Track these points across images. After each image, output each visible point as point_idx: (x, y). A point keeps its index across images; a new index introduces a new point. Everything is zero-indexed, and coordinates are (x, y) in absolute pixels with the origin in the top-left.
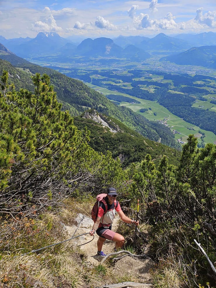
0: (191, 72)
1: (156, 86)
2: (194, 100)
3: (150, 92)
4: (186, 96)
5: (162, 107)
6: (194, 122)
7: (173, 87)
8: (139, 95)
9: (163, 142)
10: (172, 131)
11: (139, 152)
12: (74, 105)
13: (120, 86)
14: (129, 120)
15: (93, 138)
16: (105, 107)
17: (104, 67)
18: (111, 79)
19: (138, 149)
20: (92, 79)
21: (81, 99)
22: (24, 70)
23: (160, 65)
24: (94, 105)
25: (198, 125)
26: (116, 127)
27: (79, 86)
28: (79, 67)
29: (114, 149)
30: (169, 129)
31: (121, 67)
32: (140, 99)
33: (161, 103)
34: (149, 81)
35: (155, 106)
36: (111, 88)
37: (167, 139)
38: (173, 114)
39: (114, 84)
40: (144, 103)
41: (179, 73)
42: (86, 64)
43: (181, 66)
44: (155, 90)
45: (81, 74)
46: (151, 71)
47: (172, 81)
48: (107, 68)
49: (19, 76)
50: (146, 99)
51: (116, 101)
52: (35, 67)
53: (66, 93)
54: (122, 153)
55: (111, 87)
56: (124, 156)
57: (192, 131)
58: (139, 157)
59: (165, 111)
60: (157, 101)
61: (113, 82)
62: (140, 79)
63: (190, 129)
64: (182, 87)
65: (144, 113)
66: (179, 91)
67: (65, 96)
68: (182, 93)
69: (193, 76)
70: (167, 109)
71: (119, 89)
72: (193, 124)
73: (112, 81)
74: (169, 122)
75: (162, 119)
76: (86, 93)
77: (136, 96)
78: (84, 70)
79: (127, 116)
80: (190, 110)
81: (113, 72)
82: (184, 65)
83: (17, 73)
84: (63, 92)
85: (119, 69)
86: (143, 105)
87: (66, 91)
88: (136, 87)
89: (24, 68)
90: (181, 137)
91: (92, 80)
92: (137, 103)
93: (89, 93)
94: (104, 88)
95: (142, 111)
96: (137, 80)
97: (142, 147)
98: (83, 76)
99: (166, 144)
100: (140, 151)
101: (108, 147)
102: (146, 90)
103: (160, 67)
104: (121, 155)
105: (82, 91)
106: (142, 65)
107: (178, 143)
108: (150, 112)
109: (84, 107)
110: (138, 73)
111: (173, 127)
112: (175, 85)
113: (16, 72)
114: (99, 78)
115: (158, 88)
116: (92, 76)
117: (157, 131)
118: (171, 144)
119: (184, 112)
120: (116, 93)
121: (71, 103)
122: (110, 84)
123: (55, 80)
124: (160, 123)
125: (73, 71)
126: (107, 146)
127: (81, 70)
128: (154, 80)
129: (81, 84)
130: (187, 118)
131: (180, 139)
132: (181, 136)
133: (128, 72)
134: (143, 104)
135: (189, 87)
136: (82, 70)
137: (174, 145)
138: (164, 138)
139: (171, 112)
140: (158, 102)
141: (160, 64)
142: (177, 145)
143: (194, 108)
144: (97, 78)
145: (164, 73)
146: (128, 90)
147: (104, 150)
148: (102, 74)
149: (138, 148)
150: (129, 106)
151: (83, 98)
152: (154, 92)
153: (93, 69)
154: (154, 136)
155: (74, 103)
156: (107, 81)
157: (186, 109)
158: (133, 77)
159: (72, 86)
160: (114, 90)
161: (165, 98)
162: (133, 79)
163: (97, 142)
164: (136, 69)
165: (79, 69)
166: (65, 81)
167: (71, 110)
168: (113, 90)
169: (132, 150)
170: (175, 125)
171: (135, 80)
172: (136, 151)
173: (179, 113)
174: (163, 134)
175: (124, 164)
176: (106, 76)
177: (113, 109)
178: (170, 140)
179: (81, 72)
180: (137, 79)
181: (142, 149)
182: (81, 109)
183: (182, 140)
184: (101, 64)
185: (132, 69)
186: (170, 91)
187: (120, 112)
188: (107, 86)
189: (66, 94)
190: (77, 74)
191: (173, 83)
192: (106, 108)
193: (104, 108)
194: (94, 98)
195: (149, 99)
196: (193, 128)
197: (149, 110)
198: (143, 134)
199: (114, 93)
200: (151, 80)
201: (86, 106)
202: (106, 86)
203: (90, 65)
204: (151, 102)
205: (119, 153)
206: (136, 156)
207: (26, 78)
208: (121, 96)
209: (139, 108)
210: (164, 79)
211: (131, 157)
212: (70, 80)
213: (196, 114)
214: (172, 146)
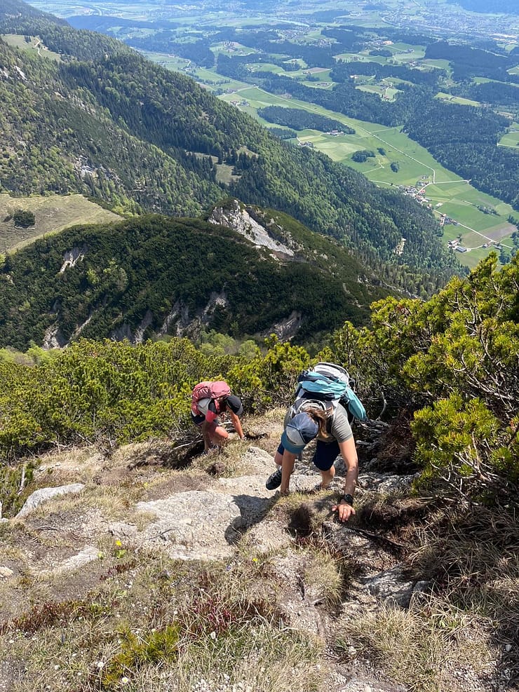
0: (506, 36)
1: (403, 81)
2: (507, 123)
3: (383, 100)
4: (484, 111)
5: (415, 145)
6: (500, 191)
7: (449, 83)
8: (352, 107)
9: (410, 251)
10: (437, 216)
11: (332, 309)
12: (172, 150)
13: (298, 79)
14: (322, 189)
15: (235, 274)
16: (257, 155)
17: (252, 16)
18: (274, 55)
19: (328, 303)
20: (216, 56)
21: (190, 132)
22: (28, 40)
23: (418, 13)
24: (227, 150)
25: (508, 201)
26: (285, 236)
27: (184, 92)
28: (178, 17)
29: (280, 299)
30: (430, 211)
31: (302, 17)
32: (354, 119)
33: (414, 133)
34: (383, 62)
35: (397, 142)
36: (273, 86)
37: (420, 241)
38: (444, 165)
39: (280, 72)
40: (366, 134)
41: (472, 38)
42: (199, 8)
43: (478, 15)
44: (398, 93)
45: (183, 39)
46: (391, 30)
47: (450, 64)
48: (260, 19)
49: (24, 70)
50: (371, 122)
51: (286, 128)
52: (56, 30)
53: (150, 114)
54: (298, 309)
55: (274, 84)
56: (302, 317)
57: (492, 216)
58: (330, 321)
59: (424, 157)
60: (402, 127)
61: (279, 65)
62: (355, 55)
63: (486, 212)
64: (475, 84)
65: (363, 163)
66: (468, 98)
67: (147, 124)
68: (475, 104)
69: (509, 48)
70: (429, 150)
71: (294, 89)
72: (496, 195)
73: (275, 64)
74: (433, 191)
75: (414, 181)
76: (204, 114)
77: (345, 113)
78: (193, 27)
79: (315, 177)
80: (493, 155)
81: (279, 35)
82: (488, 13)
83: (17, 61)
84: (140, 113)
85: (296, 23)
86: (362, 140)
87: (150, 110)
88: (344, 81)
89: (28, 34)
90: (460, 235)
91: (216, 59)
92: (345, 132)
93: (211, 112)
94: (251, 87)
95: (359, 158)
96: (349, 60)
97: (338, 299)
98: (189, 46)
99: (416, 256)
100: (334, 307)
101: (269, 295)
102: (373, 92)
103: (416, 18)
104: (294, 313)
105: (193, 108)
106: (363, 9)
107: (451, 251)
108: (382, 161)
109: (199, 156)
110: (349, 38)
111: (441, 204)
112: (456, 78)
113: (13, 61)
114: (236, 54)
115: (407, 85)
116: (218, 48)
117: (395, 221)
118: (431, 256)
119: (476, 162)
120: (285, 102)
121: (164, 143)
122: (268, 74)
123: (117, 76)
124: (405, 194)
125: (161, 30)
126: (265, 292)
127: (185, 26)
128: (398, 59)
129: (190, 85)
130: (481, 180)
131: (458, 240)
132: (460, 232)
133: (323, 33)
134: (363, 136)
135: (494, 85)
136: (188, 28)
137: (438, 258)
138: (413, 238)
139: (439, 161)
140: (404, 129)
141: (418, 9)
142: (448, 258)
143: (505, 148)
144: (230, 53)
145: (425, 39)
146: (320, 92)
147: (259, 302)
148: (248, 41)
149: (330, 301)
150: (325, 141)
151: (196, 130)
152: (395, 100)
153: (218, 24)
154: (387, 235)
155: (174, 144)
156: (261, 62)
157: (480, 152)
158: (336, 50)
159: (166, 91)
160: (280, 91)
161: (426, 118)
162: (337, 58)
163: (243, 283)
164: (345, 24)
165: (179, 25)
166: (144, 78)
167: (167, 168)
168: (279, 93)
169: (317, 304)
170: (447, 200)
171: (340, 60)
172: (325, 307)
173: (461, 165)
174: (413, 227)
175: (301, 334)
176: (257, 48)
177: (278, 159)
178: (428, 245)
179: (184, 35)
180: (347, 58)
181: (338, 304)
182: (192, 161)
183: (462, 242)
184: (242, 6)
185: (334, 24)
186: (441, 95)
187: (297, 167)
188: (262, 80)
189: (148, 118)
190: (172, 39)
191: (451, 71)
192: (259, 158)
193: (254, 157)
194: (226, 128)
195: (380, 122)
196: (496, 208)
197: (378, 156)
198: (358, 228)
199: (282, 102)
200: (388, 61)
201: (205, 152)
202: (257, 80)
203: (212, 9)
204: (385, 129)
205: (291, 310)
206: (325, 319)
207: (41, 75)
208: (300, 110)
209: (350, 149)
210: (426, 57)
211: (315, 319)
212: (159, 76)
213: (507, 167)
214: (433, 261)
